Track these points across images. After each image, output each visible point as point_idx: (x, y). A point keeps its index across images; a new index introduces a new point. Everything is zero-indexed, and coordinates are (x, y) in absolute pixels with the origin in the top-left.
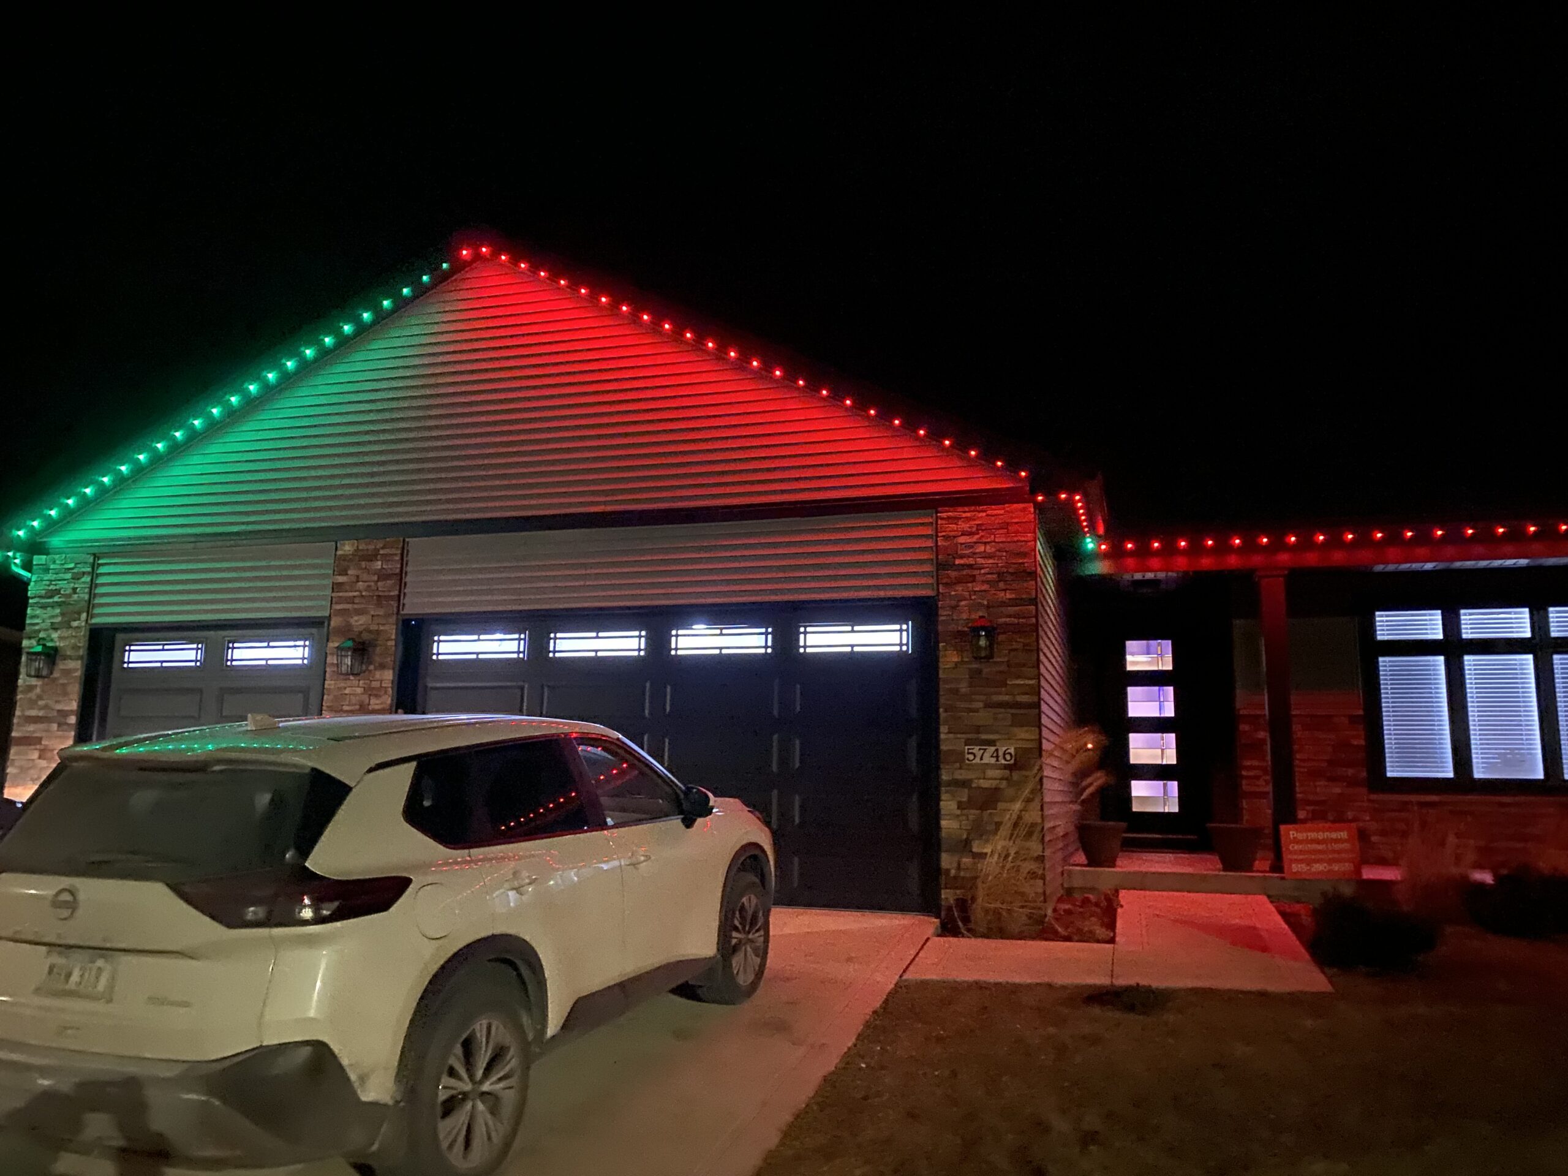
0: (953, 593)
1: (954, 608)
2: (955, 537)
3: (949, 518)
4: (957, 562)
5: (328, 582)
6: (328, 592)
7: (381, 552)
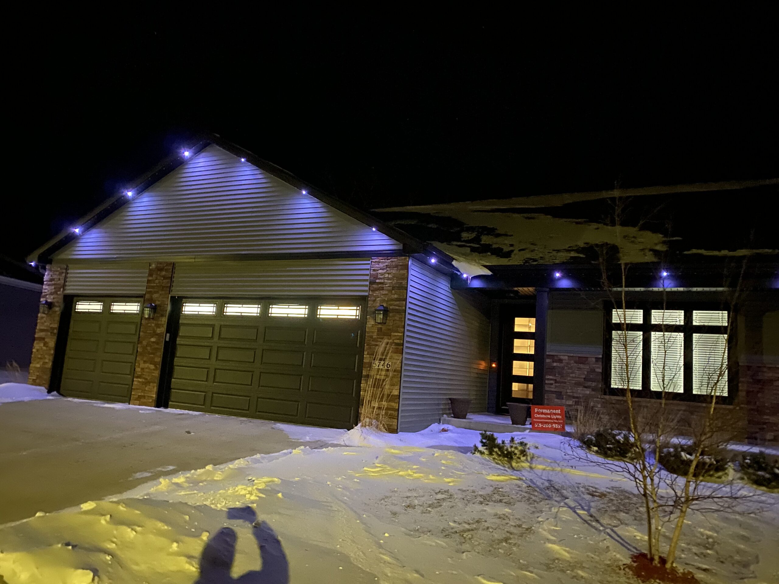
0: (375, 294)
1: (374, 301)
2: (378, 270)
3: (376, 262)
4: (377, 281)
5: (146, 279)
6: (146, 284)
7: (165, 268)
